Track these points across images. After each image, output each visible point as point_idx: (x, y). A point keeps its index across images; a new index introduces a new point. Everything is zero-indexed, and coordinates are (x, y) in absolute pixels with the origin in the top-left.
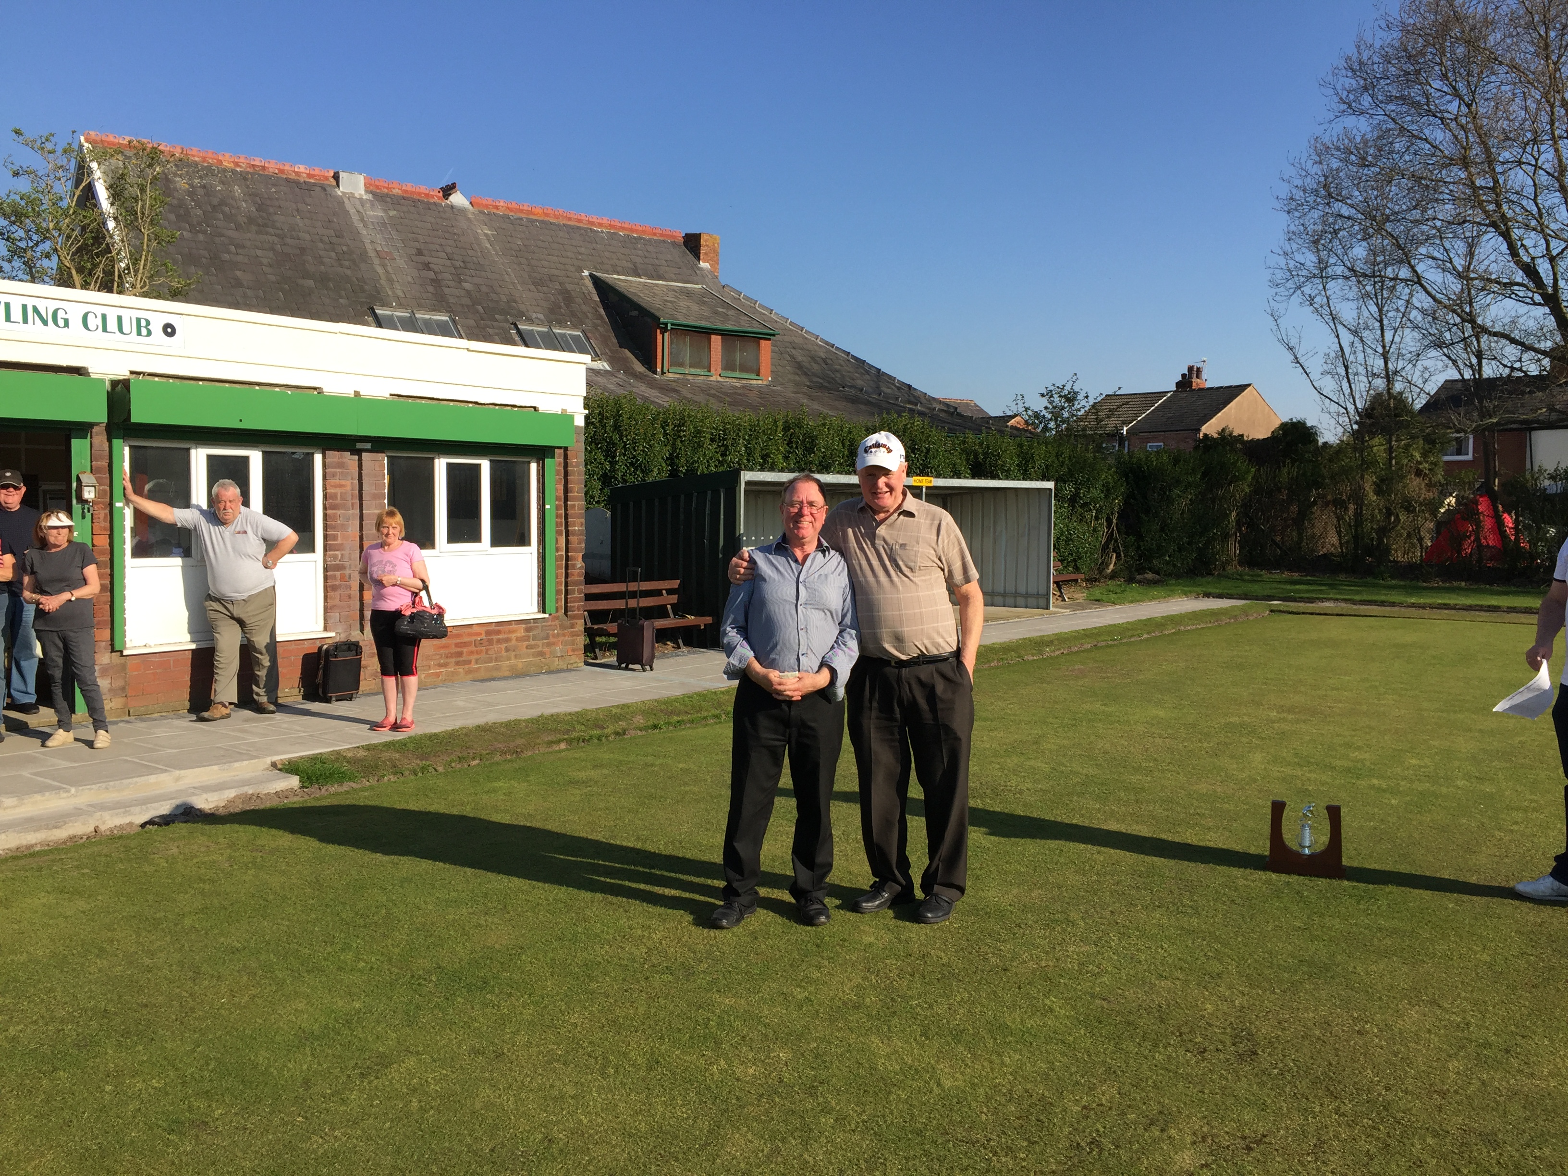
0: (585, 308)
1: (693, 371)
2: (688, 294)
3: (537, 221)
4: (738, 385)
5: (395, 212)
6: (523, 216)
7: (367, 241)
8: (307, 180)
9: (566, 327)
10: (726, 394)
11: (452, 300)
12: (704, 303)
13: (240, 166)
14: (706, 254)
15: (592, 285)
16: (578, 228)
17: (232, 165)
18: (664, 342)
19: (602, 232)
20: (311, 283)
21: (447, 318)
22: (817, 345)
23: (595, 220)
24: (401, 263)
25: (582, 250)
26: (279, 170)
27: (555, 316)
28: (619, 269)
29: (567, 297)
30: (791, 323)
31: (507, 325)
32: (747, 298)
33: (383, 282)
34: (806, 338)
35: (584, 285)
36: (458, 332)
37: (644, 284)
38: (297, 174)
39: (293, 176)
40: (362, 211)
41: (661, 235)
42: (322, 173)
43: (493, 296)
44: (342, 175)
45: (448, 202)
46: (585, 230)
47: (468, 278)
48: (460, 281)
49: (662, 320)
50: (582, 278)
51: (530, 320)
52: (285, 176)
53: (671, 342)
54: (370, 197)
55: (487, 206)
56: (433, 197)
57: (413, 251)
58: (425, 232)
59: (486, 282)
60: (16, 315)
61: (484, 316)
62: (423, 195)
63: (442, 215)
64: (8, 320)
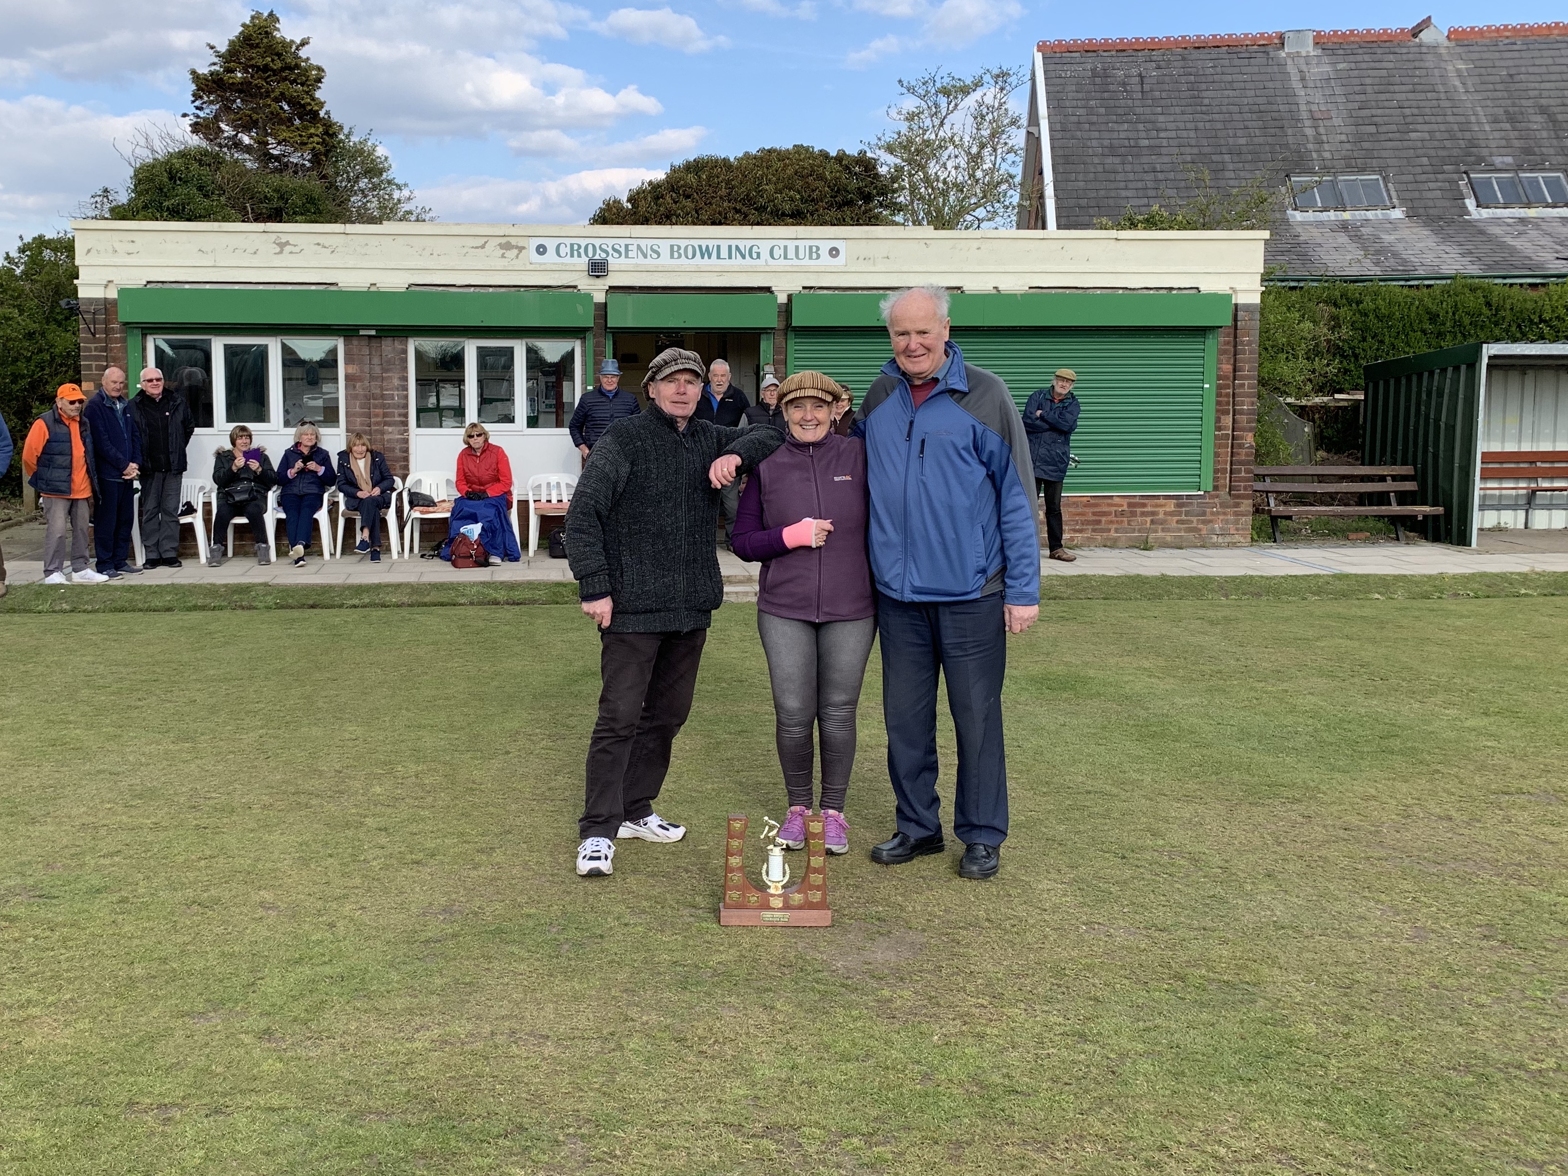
3: (1537, 41)
5: (1345, 64)
7: (1302, 102)
8: (1250, 47)
9: (1542, 169)
11: (1389, 155)
17: (1174, 47)
21: (1378, 177)
24: (1337, 120)
27: (1530, 157)
31: (1455, 176)
33: (1311, 146)
39: (1236, 46)
43: (1449, 144)
45: (1417, 39)
47: (1420, 127)
48: (1407, 132)
51: (1491, 166)
52: (1225, 48)
54: (1318, 52)
55: (1468, 36)
56: (1397, 37)
57: (1356, 105)
58: (1377, 81)
59: (1443, 127)
60: (724, 253)
61: (1429, 168)
62: (1385, 38)
63: (1405, 57)
64: (719, 257)
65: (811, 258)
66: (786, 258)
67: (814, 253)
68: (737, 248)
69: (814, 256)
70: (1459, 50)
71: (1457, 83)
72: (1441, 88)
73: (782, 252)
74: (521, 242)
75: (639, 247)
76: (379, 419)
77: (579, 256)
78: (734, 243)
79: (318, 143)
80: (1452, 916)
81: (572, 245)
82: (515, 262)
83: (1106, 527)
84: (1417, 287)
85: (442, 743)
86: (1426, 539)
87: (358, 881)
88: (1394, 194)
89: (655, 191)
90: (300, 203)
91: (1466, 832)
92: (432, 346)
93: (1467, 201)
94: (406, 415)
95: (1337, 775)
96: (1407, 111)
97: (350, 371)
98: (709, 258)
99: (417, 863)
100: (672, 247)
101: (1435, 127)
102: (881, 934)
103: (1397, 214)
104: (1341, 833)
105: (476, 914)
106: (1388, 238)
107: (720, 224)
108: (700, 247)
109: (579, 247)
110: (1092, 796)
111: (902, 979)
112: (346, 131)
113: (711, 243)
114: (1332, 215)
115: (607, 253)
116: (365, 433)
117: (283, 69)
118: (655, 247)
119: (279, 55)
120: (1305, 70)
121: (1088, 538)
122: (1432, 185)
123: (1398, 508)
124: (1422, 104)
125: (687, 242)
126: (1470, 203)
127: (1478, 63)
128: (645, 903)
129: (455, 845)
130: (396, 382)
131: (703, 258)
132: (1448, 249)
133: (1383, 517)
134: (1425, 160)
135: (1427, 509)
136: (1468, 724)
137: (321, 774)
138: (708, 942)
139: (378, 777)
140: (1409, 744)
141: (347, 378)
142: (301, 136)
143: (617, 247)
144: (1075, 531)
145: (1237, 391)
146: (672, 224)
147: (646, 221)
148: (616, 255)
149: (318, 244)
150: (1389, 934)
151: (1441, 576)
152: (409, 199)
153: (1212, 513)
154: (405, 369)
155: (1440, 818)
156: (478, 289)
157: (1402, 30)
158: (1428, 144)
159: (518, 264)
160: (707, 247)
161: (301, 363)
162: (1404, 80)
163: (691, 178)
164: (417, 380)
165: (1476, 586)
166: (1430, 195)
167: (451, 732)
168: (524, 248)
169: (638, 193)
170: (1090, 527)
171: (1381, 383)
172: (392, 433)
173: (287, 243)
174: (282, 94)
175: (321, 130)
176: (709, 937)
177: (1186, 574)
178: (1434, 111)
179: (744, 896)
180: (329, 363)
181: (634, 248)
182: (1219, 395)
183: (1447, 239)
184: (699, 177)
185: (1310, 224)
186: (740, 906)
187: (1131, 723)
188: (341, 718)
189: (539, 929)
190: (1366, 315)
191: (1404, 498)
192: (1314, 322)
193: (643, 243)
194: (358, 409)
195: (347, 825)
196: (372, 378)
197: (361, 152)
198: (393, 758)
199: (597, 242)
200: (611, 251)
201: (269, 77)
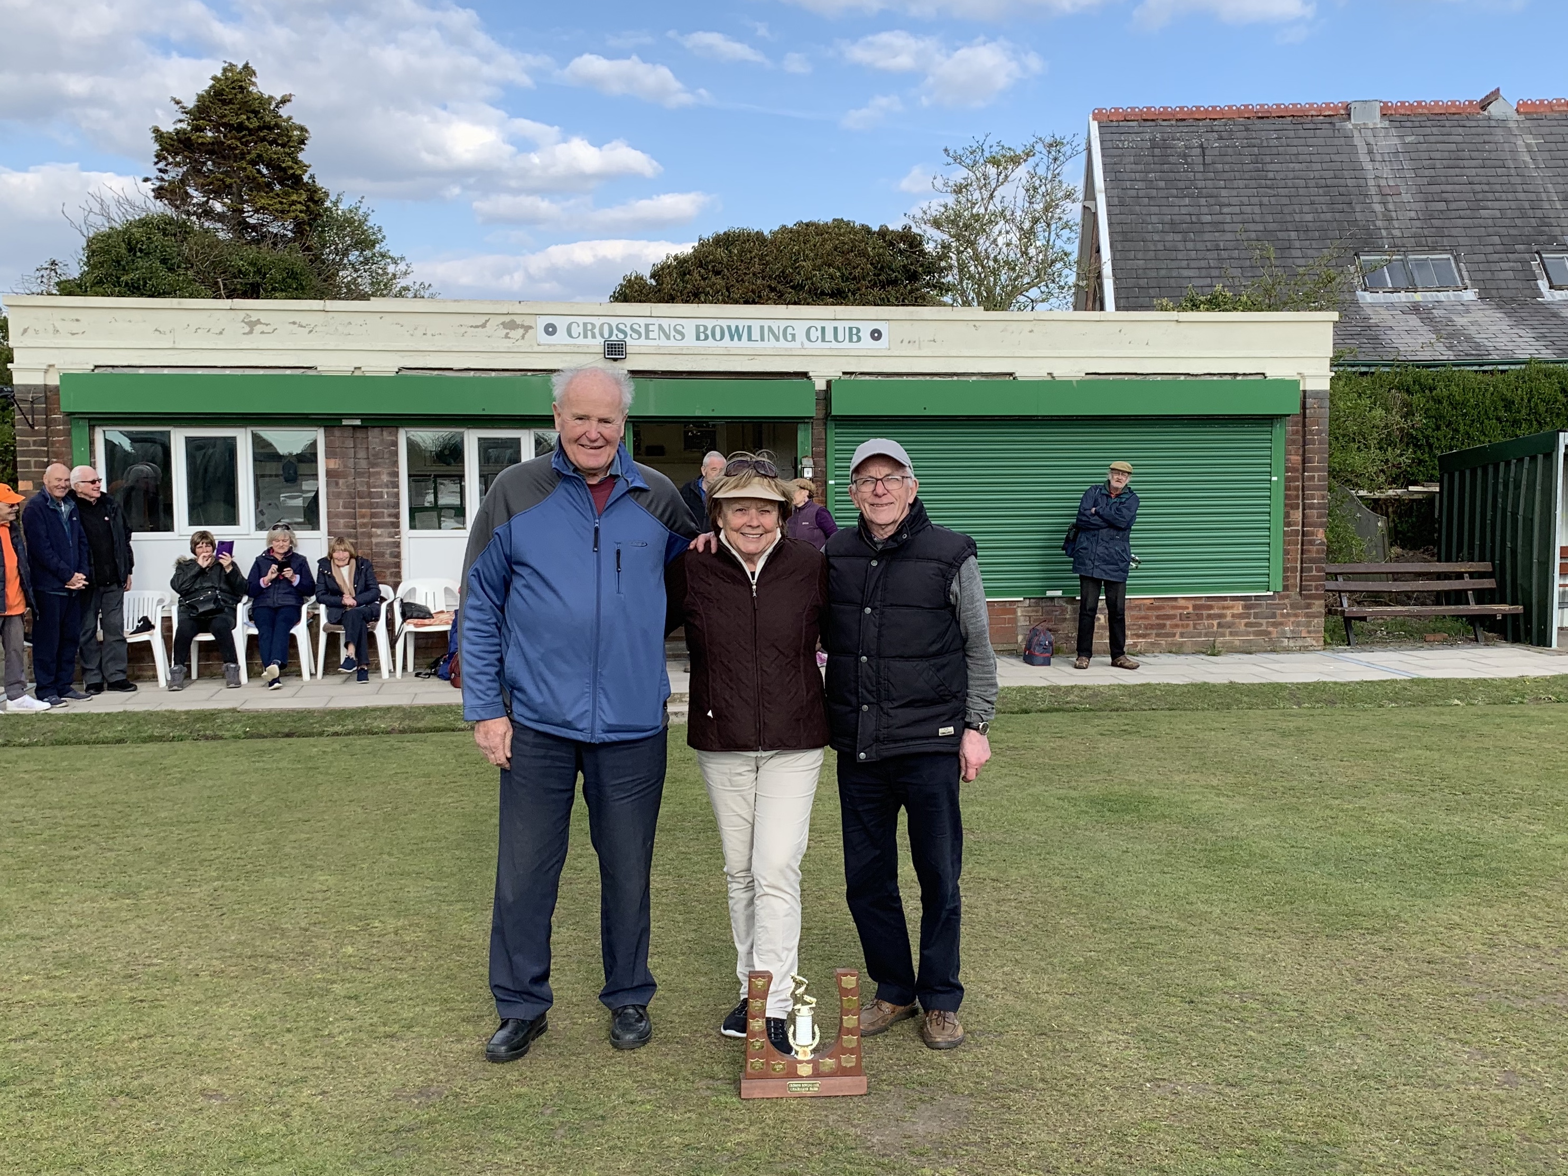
5: (1413, 137)
7: (1370, 175)
8: (1315, 118)
11: (1461, 233)
13: (1242, 116)
17: (1236, 116)
21: (1449, 256)
24: (1407, 196)
31: (1528, 256)
33: (1380, 223)
43: (1520, 222)
45: (1486, 113)
47: (1491, 204)
51: (1563, 247)
54: (1385, 123)
56: (1466, 110)
57: (1425, 181)
58: (1446, 155)
59: (1513, 205)
60: (756, 335)
61: (1499, 248)
62: (1453, 110)
63: (1473, 130)
64: (750, 339)
65: (851, 340)
66: (823, 340)
67: (854, 335)
68: (770, 328)
69: (855, 338)
70: (1528, 123)
71: (1528, 159)
72: (1510, 164)
73: (819, 333)
74: (528, 321)
75: (660, 326)
76: (365, 520)
77: (594, 336)
78: (766, 324)
79: (301, 212)
80: (1543, 1058)
81: (585, 324)
82: (520, 342)
83: (1171, 631)
84: (1492, 372)
85: (428, 892)
86: (1506, 639)
87: (320, 1061)
88: (1465, 274)
89: (681, 267)
90: (279, 278)
91: (1555, 961)
92: (428, 437)
93: (1539, 282)
94: (397, 516)
95: (1419, 902)
96: (1478, 188)
97: (332, 466)
98: (740, 339)
99: (392, 1036)
100: (698, 327)
101: (1506, 204)
102: (923, 1102)
103: (1470, 295)
104: (1425, 967)
105: (456, 1096)
106: (1460, 321)
107: (754, 303)
108: (729, 327)
109: (594, 326)
110: (1156, 932)
111: (945, 1155)
112: (333, 198)
113: (741, 324)
114: (1403, 297)
115: (625, 334)
116: (349, 536)
117: (260, 129)
118: (679, 328)
119: (256, 113)
120: (1373, 142)
121: (1152, 643)
122: (1504, 265)
123: (1477, 607)
124: (1492, 180)
125: (715, 322)
126: (1543, 284)
127: (1549, 138)
128: (655, 1076)
129: (437, 1014)
130: (385, 478)
131: (732, 339)
132: (1522, 333)
133: (1461, 616)
134: (1496, 239)
135: (1505, 608)
136: (1553, 840)
137: (283, 933)
138: (727, 1120)
139: (351, 935)
140: (1494, 865)
141: (329, 473)
142: (281, 203)
143: (636, 327)
144: (1138, 636)
145: (1306, 483)
146: (700, 302)
147: (671, 299)
148: (635, 336)
149: (294, 323)
150: (1476, 1081)
151: (1522, 679)
152: (406, 273)
153: (1282, 615)
154: (396, 463)
155: (1528, 946)
156: (478, 374)
157: (1471, 102)
158: (1499, 222)
159: (523, 345)
160: (737, 327)
161: (275, 457)
162: (1475, 154)
163: (721, 253)
164: (410, 476)
165: (1558, 689)
166: (1502, 275)
167: (440, 880)
168: (531, 327)
169: (662, 269)
170: (1154, 632)
171: (1457, 474)
172: (381, 536)
173: (258, 322)
174: (259, 156)
175: (304, 197)
176: (727, 1114)
177: (1256, 681)
178: (1505, 188)
179: (768, 1063)
180: (309, 457)
181: (656, 328)
182: (1287, 488)
183: (1520, 322)
184: (730, 252)
185: (1381, 305)
186: (763, 1075)
187: (1198, 847)
188: (310, 866)
189: (531, 1111)
190: (1440, 402)
191: (1482, 596)
192: (1387, 410)
193: (665, 323)
194: (341, 509)
195: (311, 995)
196: (358, 474)
197: (350, 222)
198: (370, 911)
199: (614, 322)
200: (629, 332)
201: (244, 136)
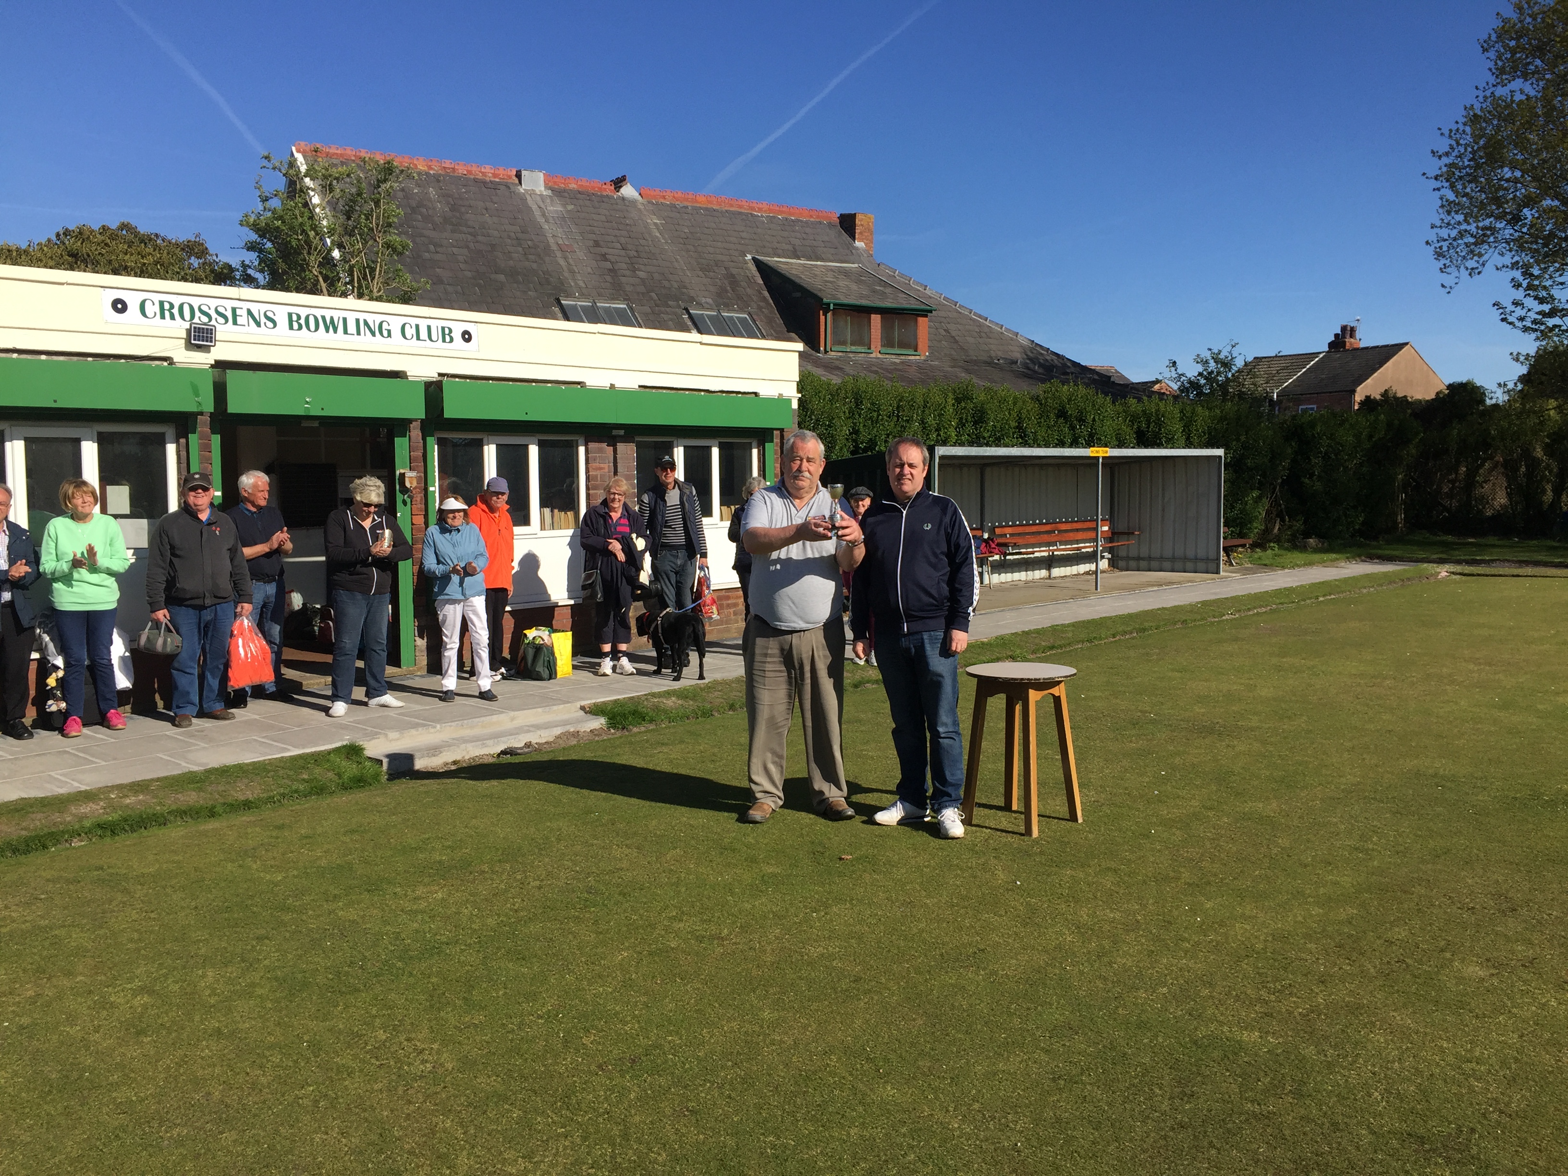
0: (749, 291)
1: (853, 348)
2: (846, 273)
3: (701, 208)
4: (898, 361)
5: (573, 206)
6: (689, 204)
7: (549, 235)
8: (492, 179)
9: (734, 311)
10: (887, 370)
11: (629, 288)
12: (861, 281)
13: (432, 169)
14: (861, 233)
15: (755, 269)
16: (740, 213)
17: (426, 168)
18: (826, 322)
19: (762, 216)
20: (502, 277)
21: (625, 306)
22: (971, 319)
23: (755, 205)
24: (581, 255)
25: (744, 235)
26: (467, 171)
27: (722, 300)
28: (780, 252)
29: (733, 281)
30: (945, 299)
31: (679, 311)
32: (901, 275)
33: (566, 274)
34: (960, 313)
35: (747, 269)
36: (636, 319)
37: (803, 265)
38: (484, 174)
39: (480, 176)
40: (542, 206)
41: (818, 217)
42: (505, 173)
43: (666, 283)
44: (524, 173)
45: (619, 194)
46: (746, 215)
47: (642, 267)
48: (634, 270)
49: (825, 300)
50: (746, 262)
51: (700, 306)
52: (472, 177)
53: (834, 320)
54: (549, 193)
55: (655, 197)
56: (605, 190)
57: (591, 243)
58: (602, 224)
60: (352, 328)
61: (659, 303)
62: (596, 188)
63: (615, 207)
64: (346, 332)
65: (444, 341)
66: (418, 338)
67: (446, 335)
68: (366, 323)
69: (448, 338)
70: (651, 207)
71: (658, 234)
72: (647, 236)
73: (414, 331)
75: (249, 311)
77: (172, 317)
78: (361, 317)
81: (161, 303)
96: (630, 253)
98: (335, 331)
108: (323, 318)
109: (172, 306)
113: (335, 315)
115: (210, 317)
118: (270, 314)
122: (665, 317)
124: (638, 248)
125: (309, 312)
131: (327, 331)
134: (656, 296)
143: (221, 310)
148: (221, 320)
158: (652, 282)
160: (332, 318)
162: (621, 226)
178: (648, 255)
181: (244, 313)
193: (254, 308)
199: (196, 302)
200: (214, 315)
